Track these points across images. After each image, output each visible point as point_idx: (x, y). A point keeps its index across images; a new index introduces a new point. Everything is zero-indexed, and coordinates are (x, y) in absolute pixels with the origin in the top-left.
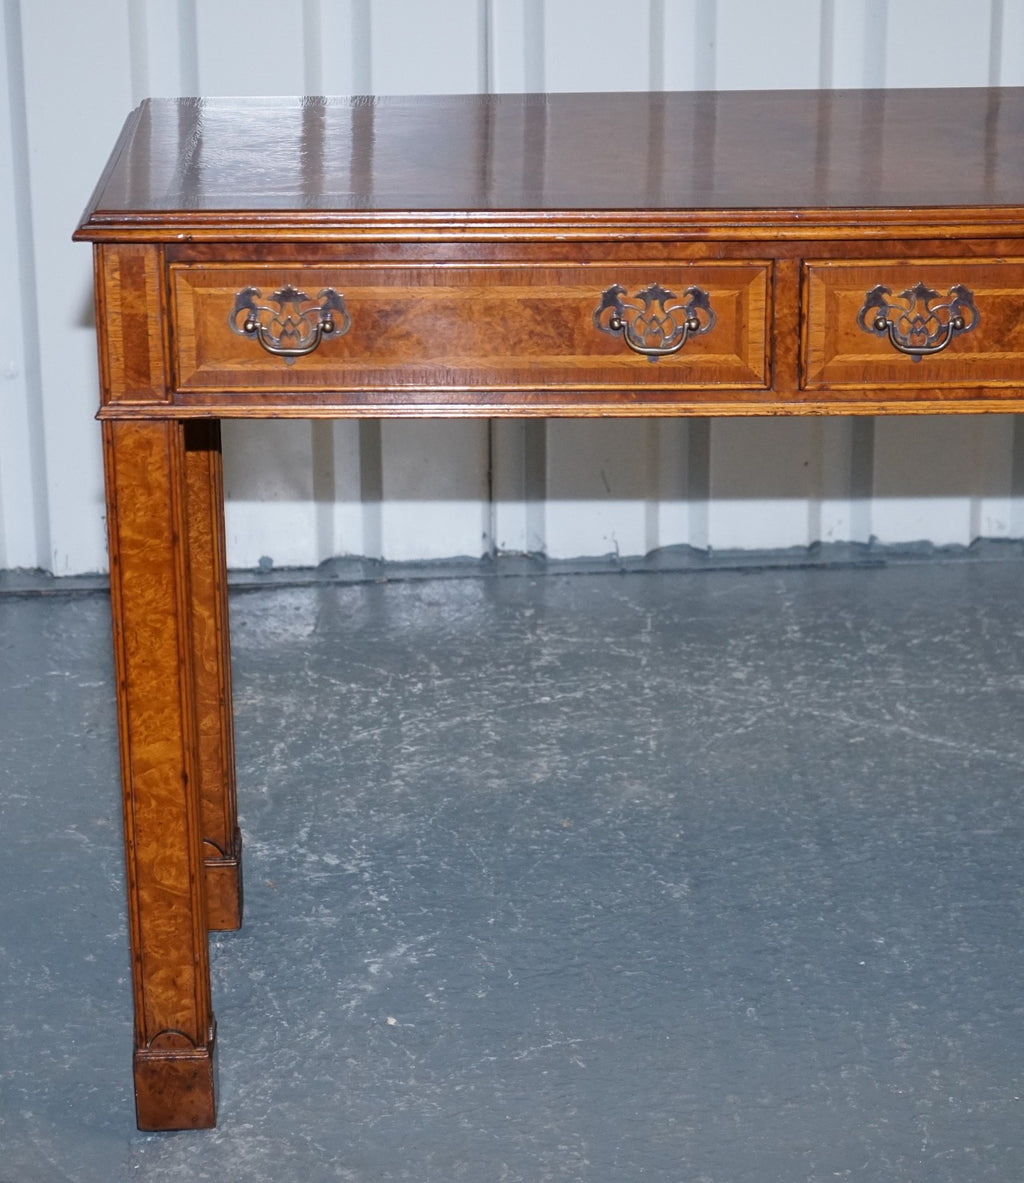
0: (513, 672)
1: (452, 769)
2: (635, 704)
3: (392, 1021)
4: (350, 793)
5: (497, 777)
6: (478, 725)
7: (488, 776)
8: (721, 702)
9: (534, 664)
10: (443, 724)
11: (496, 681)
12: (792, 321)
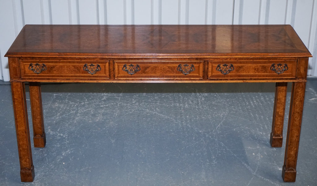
0: (99, 101)
1: (84, 119)
2: (116, 107)
3: (64, 163)
4: (67, 123)
5: (91, 120)
6: (90, 111)
7: (90, 120)
8: (129, 107)
9: (102, 99)
10: (85, 110)
11: (95, 103)
12: (113, 69)
